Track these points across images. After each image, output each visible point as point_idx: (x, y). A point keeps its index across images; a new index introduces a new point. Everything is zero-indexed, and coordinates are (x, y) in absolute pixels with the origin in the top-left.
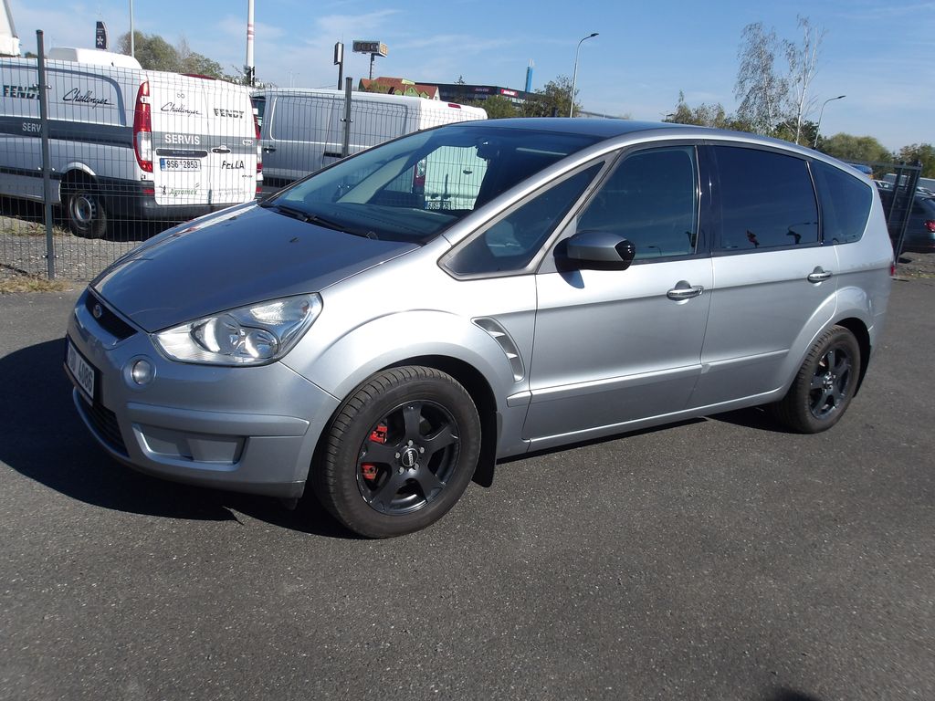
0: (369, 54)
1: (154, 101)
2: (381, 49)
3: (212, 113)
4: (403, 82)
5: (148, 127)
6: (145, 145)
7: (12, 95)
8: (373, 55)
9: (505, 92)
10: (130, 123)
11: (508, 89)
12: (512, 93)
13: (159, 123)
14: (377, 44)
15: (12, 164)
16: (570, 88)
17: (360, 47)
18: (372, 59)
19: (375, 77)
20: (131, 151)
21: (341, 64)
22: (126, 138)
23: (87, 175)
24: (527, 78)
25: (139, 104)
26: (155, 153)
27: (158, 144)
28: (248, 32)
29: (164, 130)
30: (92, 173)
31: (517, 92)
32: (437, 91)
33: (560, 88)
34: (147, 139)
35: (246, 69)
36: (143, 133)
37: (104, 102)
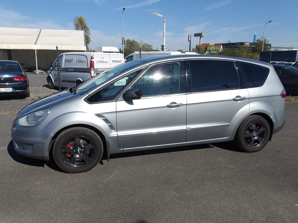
0: (199, 37)
1: (95, 60)
2: (203, 35)
3: (112, 61)
4: (210, 44)
5: (93, 67)
6: (92, 72)
7: (67, 62)
8: (200, 37)
9: (246, 44)
10: (89, 67)
11: (247, 43)
12: (248, 44)
13: (96, 66)
14: (202, 34)
15: (67, 79)
16: (265, 40)
17: (196, 35)
18: (200, 38)
19: (201, 44)
20: (89, 74)
21: (190, 41)
22: (88, 71)
23: (80, 81)
24: (254, 38)
25: (91, 62)
26: (95, 74)
27: (96, 72)
28: (164, 35)
29: (98, 68)
30: (82, 80)
31: (250, 43)
32: (222, 46)
33: (262, 40)
34: (93, 70)
35: (162, 46)
36: (92, 69)
37: (84, 62)
